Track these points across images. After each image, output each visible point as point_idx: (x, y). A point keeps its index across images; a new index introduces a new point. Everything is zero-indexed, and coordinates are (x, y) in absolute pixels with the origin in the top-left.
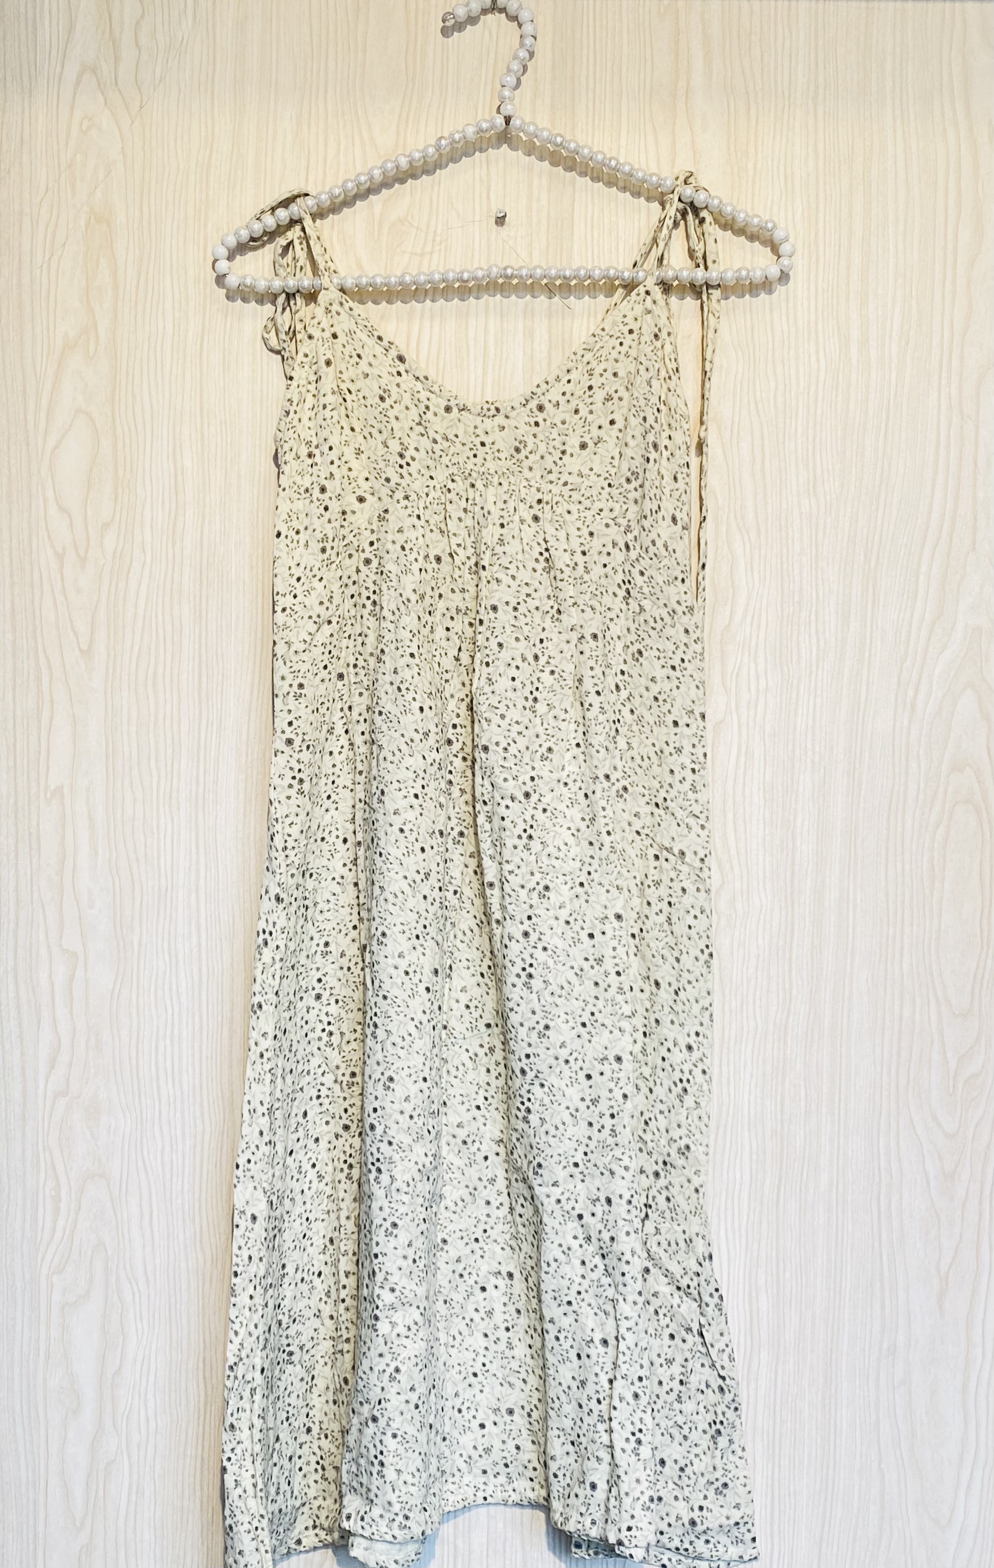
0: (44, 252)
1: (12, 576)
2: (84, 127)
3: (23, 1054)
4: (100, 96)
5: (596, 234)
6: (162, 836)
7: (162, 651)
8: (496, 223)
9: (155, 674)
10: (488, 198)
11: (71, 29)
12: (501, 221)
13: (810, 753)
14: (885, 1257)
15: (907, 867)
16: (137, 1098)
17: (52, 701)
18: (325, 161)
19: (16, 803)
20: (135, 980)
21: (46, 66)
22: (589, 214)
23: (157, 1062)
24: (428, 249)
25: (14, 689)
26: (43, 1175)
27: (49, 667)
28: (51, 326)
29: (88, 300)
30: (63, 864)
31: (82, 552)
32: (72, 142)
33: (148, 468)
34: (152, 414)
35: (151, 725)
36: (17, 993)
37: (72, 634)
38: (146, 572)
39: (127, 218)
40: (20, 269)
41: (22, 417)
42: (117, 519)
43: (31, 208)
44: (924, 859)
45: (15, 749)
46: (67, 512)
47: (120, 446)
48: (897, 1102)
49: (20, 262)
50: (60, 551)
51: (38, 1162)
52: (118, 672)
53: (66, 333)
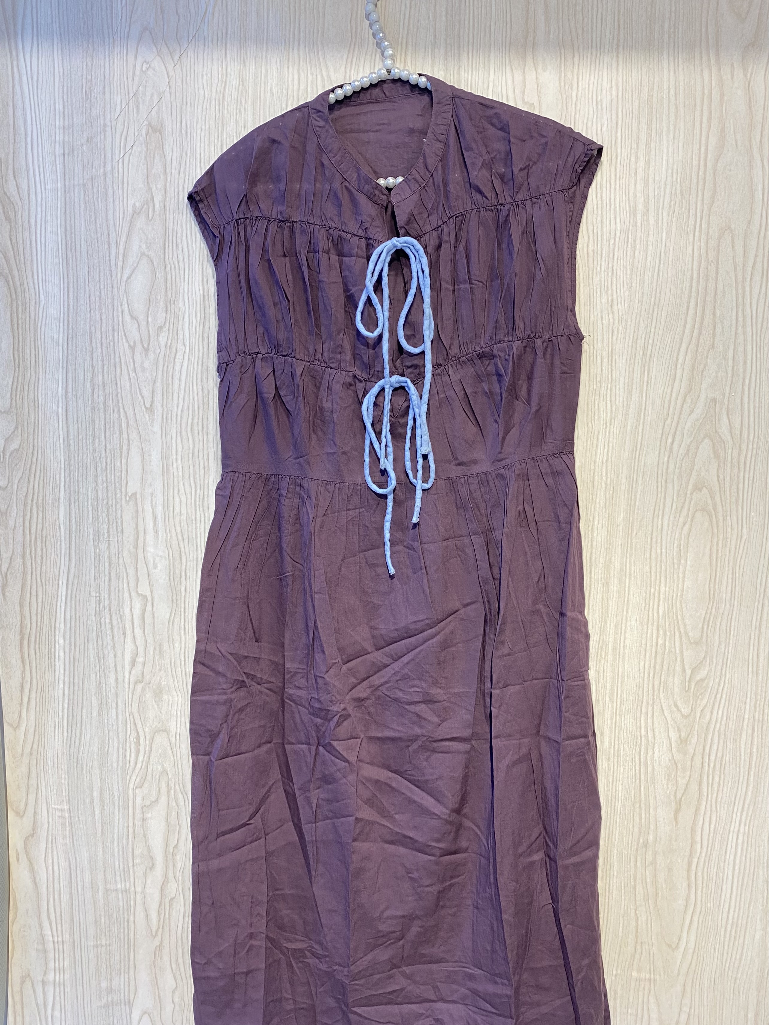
0: (120, 151)
1: (103, 360)
2: (144, 69)
3: (115, 657)
4: (154, 48)
6: (198, 525)
9: (192, 422)
13: (604, 478)
14: (642, 788)
15: (664, 551)
17: (128, 439)
18: (298, 91)
19: (108, 504)
20: (183, 613)
21: (119, 27)
25: (105, 432)
26: (129, 729)
27: (127, 418)
28: (125, 199)
29: (148, 183)
30: (137, 541)
31: (146, 346)
32: (136, 79)
33: (186, 291)
34: (189, 256)
35: (191, 457)
36: (111, 619)
37: (140, 398)
38: (186, 357)
39: (172, 129)
40: (105, 162)
41: (108, 258)
42: (167, 324)
43: (111, 122)
44: (675, 545)
45: (106, 470)
46: (136, 319)
47: (169, 277)
48: (653, 695)
49: (105, 157)
50: (132, 344)
51: (126, 721)
52: (169, 421)
53: (134, 204)
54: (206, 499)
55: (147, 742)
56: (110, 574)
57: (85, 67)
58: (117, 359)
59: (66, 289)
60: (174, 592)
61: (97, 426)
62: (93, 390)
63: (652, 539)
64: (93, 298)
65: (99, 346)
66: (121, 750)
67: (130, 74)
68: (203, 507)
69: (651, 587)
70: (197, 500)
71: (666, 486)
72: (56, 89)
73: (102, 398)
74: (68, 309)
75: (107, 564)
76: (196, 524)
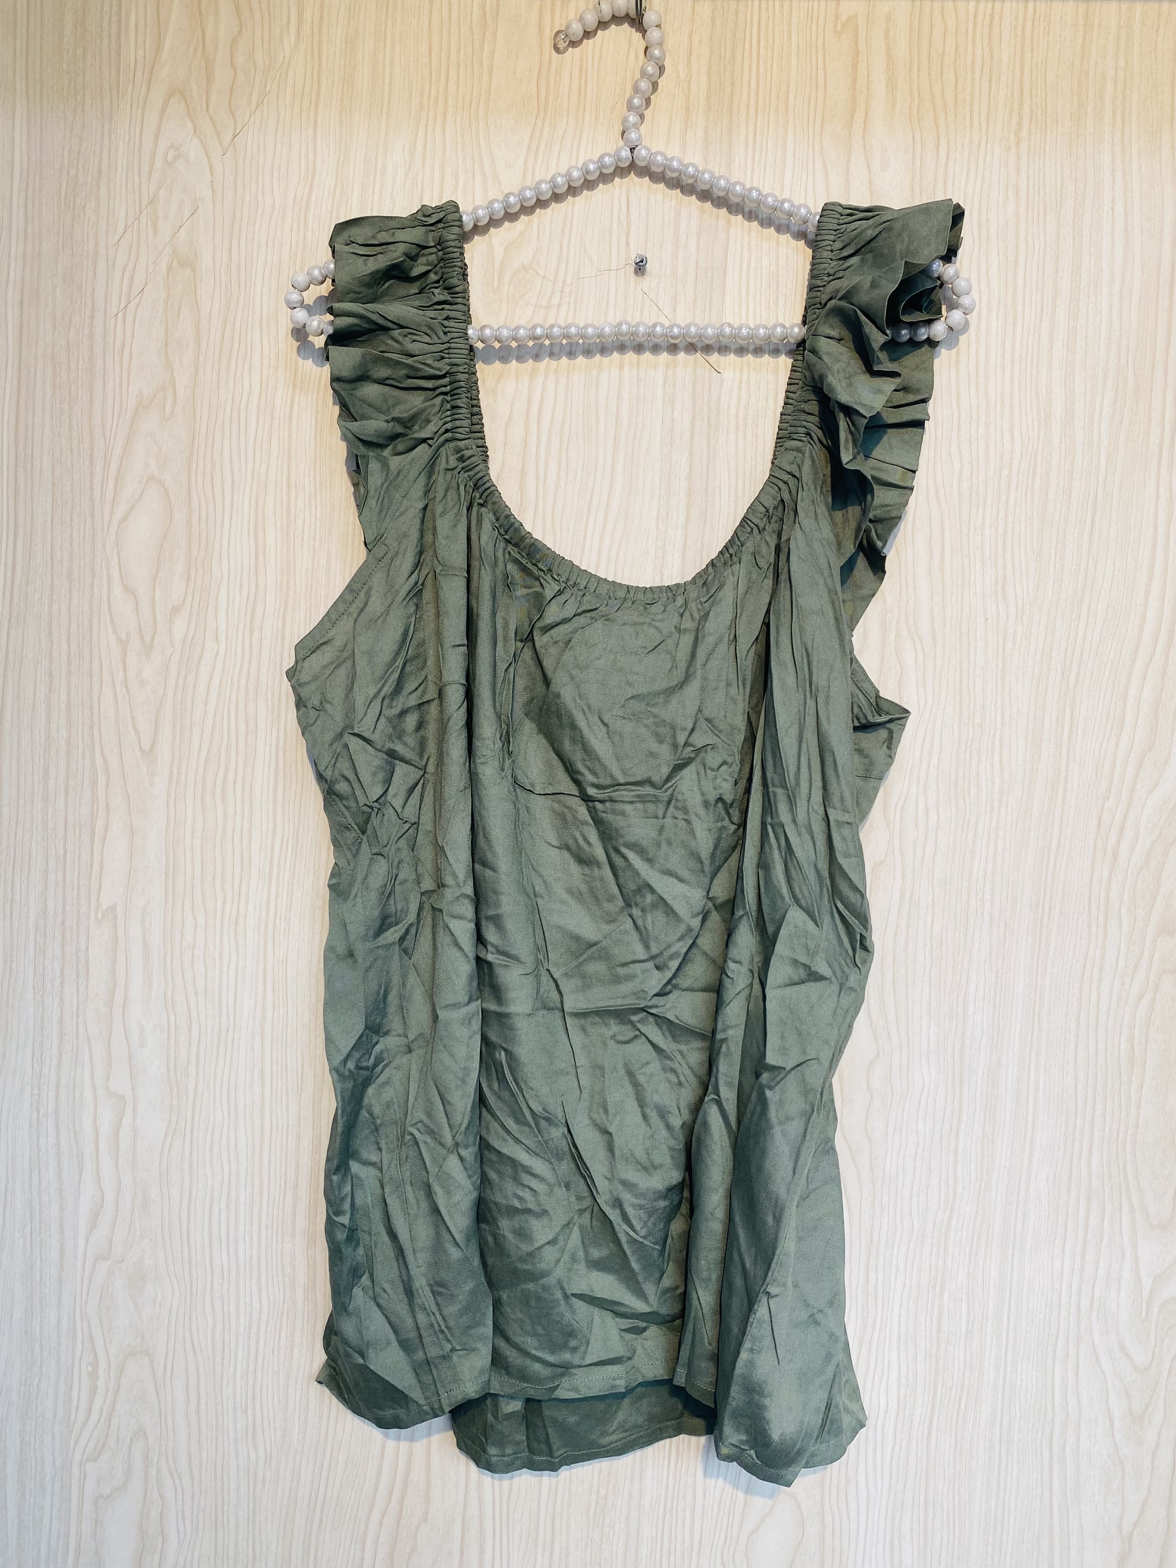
0: (120, 299)
1: (69, 663)
2: (170, 159)
3: (62, 1209)
4: (189, 125)
5: (752, 287)
6: (225, 968)
7: (233, 756)
8: (636, 273)
9: (225, 781)
10: (628, 244)
11: (159, 47)
12: (640, 267)
14: (1056, 1509)
16: (187, 1266)
17: (108, 807)
19: (63, 923)
21: (130, 89)
22: (745, 264)
23: (210, 1227)
24: (555, 301)
25: (66, 793)
26: (79, 1348)
27: (107, 769)
28: (125, 382)
29: (166, 353)
30: (113, 994)
31: (147, 639)
32: (156, 175)
33: (225, 546)
34: (233, 484)
35: (219, 839)
37: (133, 733)
38: (219, 664)
39: (214, 262)
40: (92, 317)
41: (88, 484)
42: (188, 603)
43: (107, 249)
44: (1124, 1037)
45: (65, 862)
46: (133, 593)
47: (195, 520)
48: (1079, 1326)
49: (93, 309)
50: (124, 637)
51: (75, 1332)
52: (183, 776)
53: (141, 391)
55: (112, 1374)
56: (60, 1053)
57: (66, 154)
58: (95, 663)
59: (11, 538)
60: (175, 1090)
61: (52, 783)
62: (49, 717)
64: (58, 553)
65: (64, 638)
66: (62, 1389)
67: (146, 167)
69: (1076, 1116)
70: (226, 920)
71: (1106, 924)
72: (15, 190)
73: (64, 732)
74: (13, 571)
75: (55, 1035)
76: (221, 966)
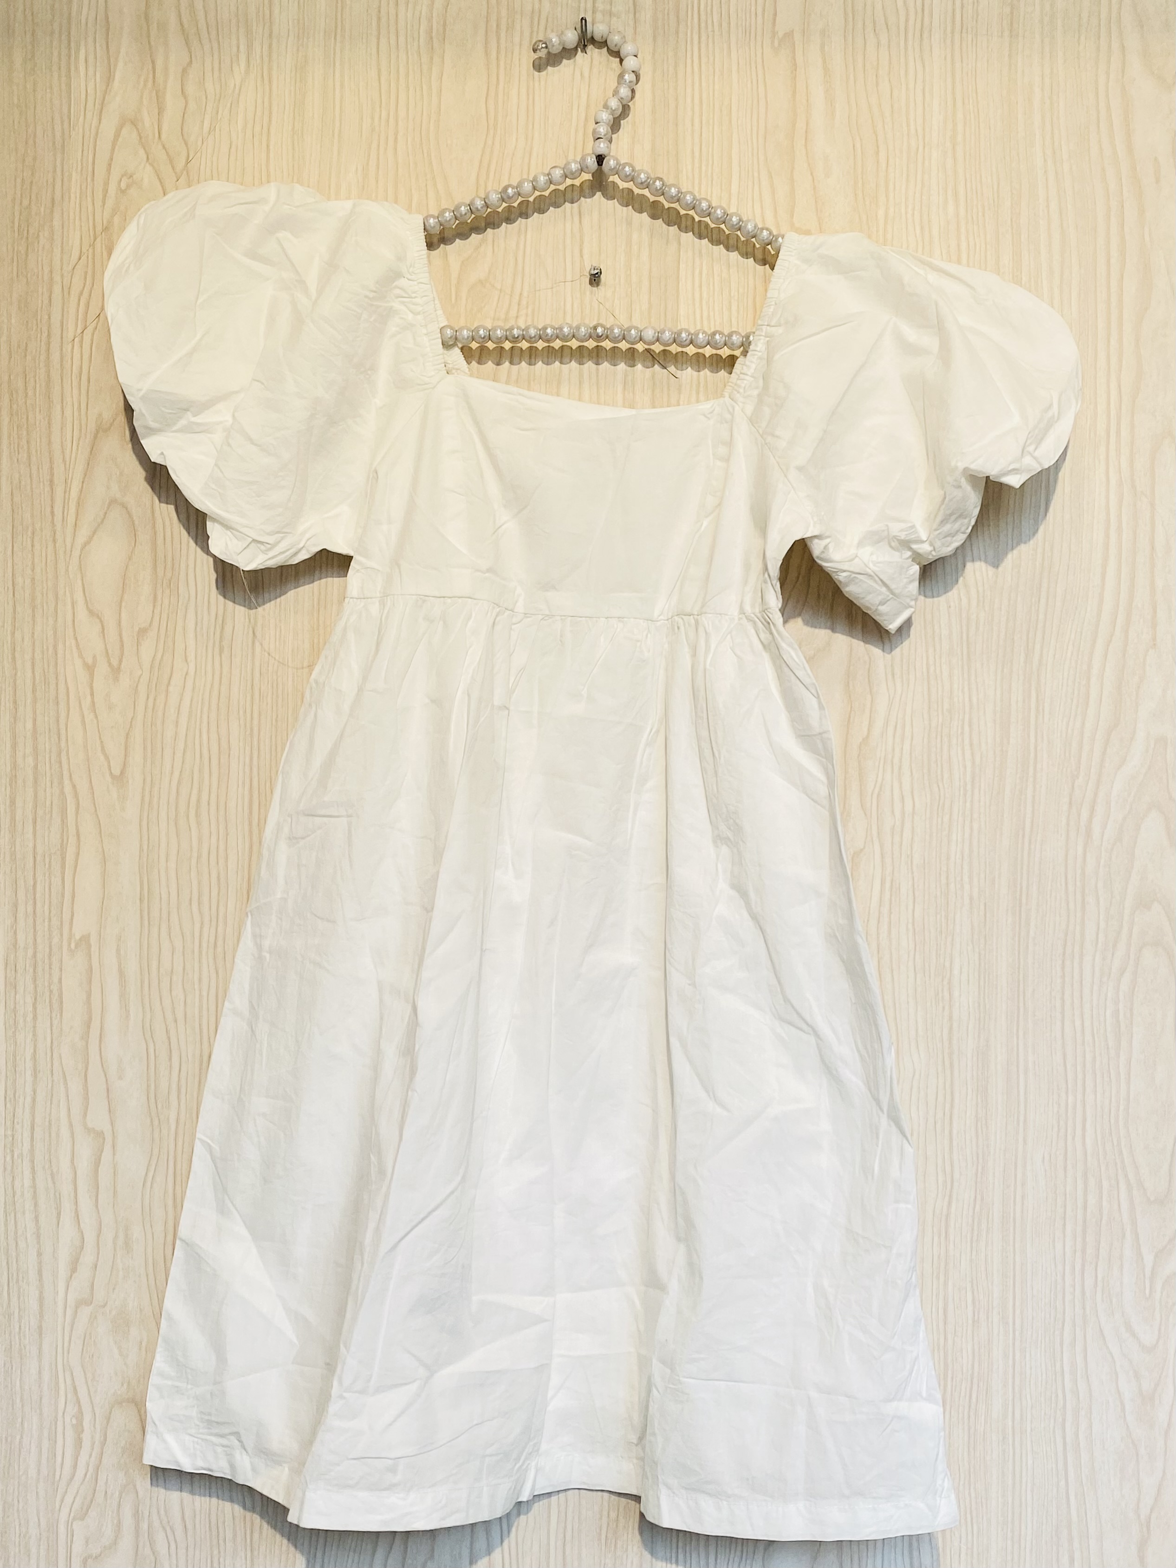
0: (76, 325)
1: (34, 691)
2: (123, 186)
3: (39, 1254)
4: (142, 152)
5: (705, 295)
6: (205, 993)
7: (206, 776)
8: (591, 283)
9: (198, 801)
10: (582, 256)
11: (109, 79)
12: (595, 279)
14: (1072, 1498)
15: (1087, 1023)
17: (78, 835)
19: (35, 956)
20: (172, 1165)
21: (82, 118)
22: (697, 274)
24: (513, 313)
25: (35, 822)
26: (62, 1399)
27: (76, 795)
28: (83, 406)
30: (89, 1027)
31: (115, 663)
32: (110, 203)
33: (191, 566)
35: (194, 861)
36: (34, 1179)
37: (102, 757)
38: (189, 684)
40: (48, 344)
41: (48, 510)
42: (156, 623)
43: (62, 276)
44: (1108, 1013)
45: (35, 894)
46: (98, 616)
47: (160, 541)
48: (1084, 1308)
49: (49, 336)
50: (90, 661)
51: (57, 1383)
52: (155, 800)
53: (100, 415)
54: (220, 943)
55: (98, 1427)
56: (35, 1091)
57: (18, 186)
58: (62, 687)
60: (156, 1123)
61: (19, 813)
62: (14, 745)
63: (1063, 1001)
64: (19, 580)
65: (28, 665)
66: (46, 1444)
67: (99, 195)
68: (215, 959)
69: (1067, 1093)
70: (204, 945)
71: (1083, 902)
73: (30, 761)
75: (29, 1073)
76: (200, 990)
